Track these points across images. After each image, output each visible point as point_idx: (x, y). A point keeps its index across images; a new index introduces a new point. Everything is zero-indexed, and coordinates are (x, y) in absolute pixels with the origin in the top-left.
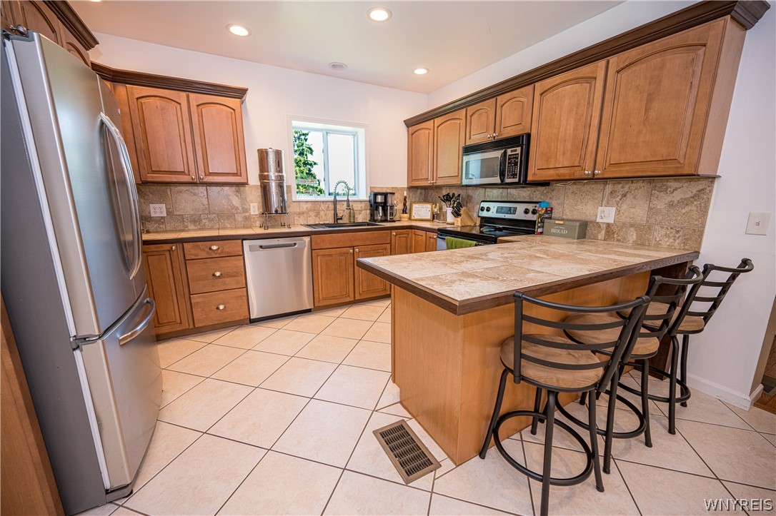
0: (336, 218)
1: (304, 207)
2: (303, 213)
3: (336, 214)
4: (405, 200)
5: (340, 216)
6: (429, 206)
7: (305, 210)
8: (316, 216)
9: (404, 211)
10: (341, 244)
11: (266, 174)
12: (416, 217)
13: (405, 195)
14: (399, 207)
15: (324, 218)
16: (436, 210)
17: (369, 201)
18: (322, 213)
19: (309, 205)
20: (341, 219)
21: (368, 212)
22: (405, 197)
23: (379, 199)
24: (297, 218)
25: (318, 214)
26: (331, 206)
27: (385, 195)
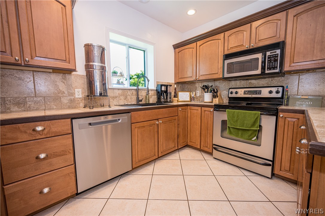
0: (139, 100)
1: (117, 92)
2: (116, 97)
3: (138, 98)
4: (175, 90)
5: (140, 99)
6: (188, 93)
7: (117, 95)
8: (125, 99)
9: (175, 97)
10: (151, 118)
11: (91, 63)
12: (181, 100)
13: (175, 87)
14: (173, 94)
15: (130, 100)
16: (193, 95)
17: (157, 90)
18: (129, 97)
19: (120, 92)
20: (141, 101)
21: (156, 96)
22: (175, 88)
23: (163, 88)
24: (112, 100)
25: (126, 98)
26: (135, 93)
27: (167, 86)
